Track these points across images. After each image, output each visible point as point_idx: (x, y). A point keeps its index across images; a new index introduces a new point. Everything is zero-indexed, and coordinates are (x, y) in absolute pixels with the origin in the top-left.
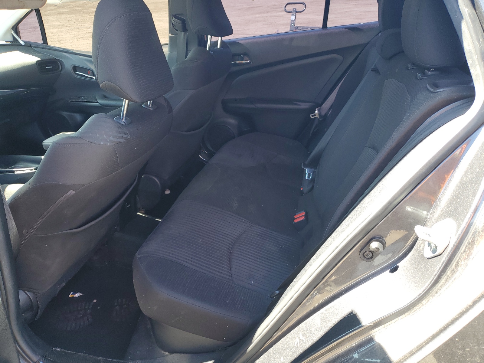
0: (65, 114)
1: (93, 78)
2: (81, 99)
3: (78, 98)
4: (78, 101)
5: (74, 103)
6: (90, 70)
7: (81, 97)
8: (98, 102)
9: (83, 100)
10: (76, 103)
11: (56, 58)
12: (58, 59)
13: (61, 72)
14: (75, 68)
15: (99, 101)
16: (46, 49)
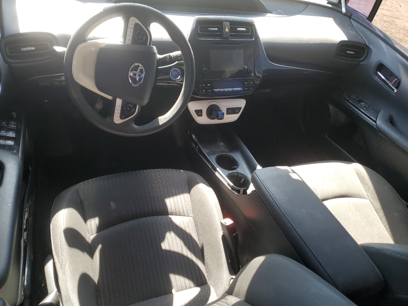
0: (331, 108)
1: (393, 90)
2: (359, 105)
3: (358, 101)
4: (355, 104)
5: (350, 104)
6: (397, 78)
7: (363, 102)
8: (375, 122)
9: (361, 108)
10: (352, 106)
11: (367, 44)
12: (370, 46)
13: (361, 63)
14: (381, 67)
15: (378, 122)
16: (365, 27)
